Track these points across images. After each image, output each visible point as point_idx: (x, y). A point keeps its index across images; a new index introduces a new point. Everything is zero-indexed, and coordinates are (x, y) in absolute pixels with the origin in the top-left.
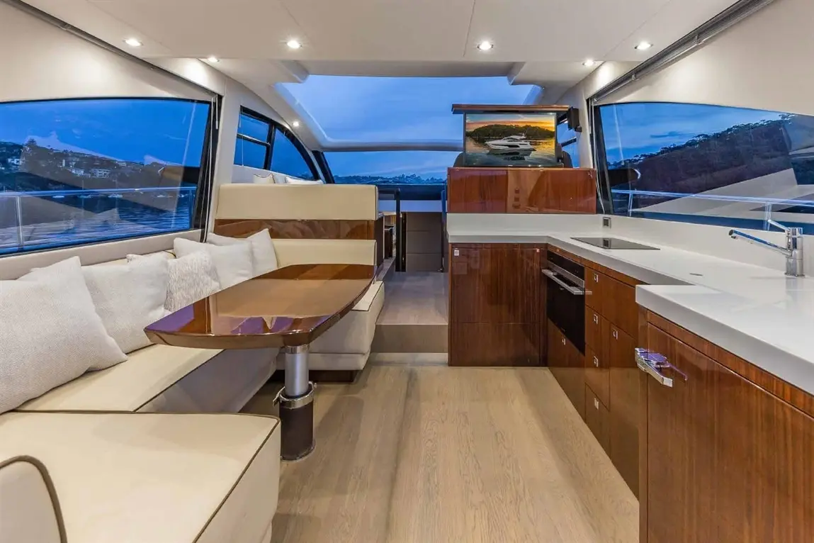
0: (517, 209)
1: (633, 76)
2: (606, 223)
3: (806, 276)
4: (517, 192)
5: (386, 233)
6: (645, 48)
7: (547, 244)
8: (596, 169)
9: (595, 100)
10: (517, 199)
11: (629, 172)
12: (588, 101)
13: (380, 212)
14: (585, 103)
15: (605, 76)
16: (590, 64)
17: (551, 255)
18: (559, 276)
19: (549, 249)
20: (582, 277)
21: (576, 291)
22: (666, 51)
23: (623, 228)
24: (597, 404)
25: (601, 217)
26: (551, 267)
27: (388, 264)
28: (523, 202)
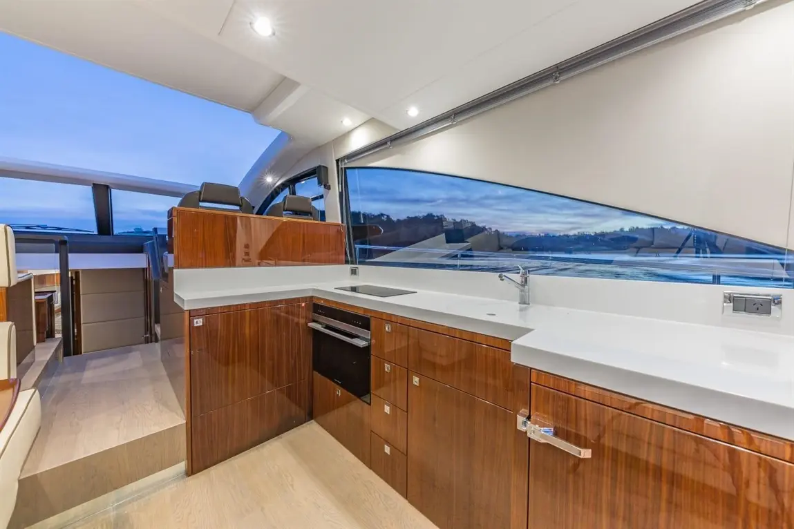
0: (247, 262)
1: (389, 143)
2: (354, 272)
3: (531, 304)
4: (247, 246)
5: (38, 304)
6: (414, 114)
7: (313, 297)
8: (345, 224)
9: (346, 161)
10: (247, 254)
11: (368, 229)
12: (337, 161)
13: (19, 272)
14: (335, 162)
15: (360, 139)
16: (347, 123)
17: (319, 307)
18: (328, 327)
19: (315, 301)
20: (368, 328)
21: (361, 343)
22: (429, 123)
23: (369, 276)
24: (387, 449)
25: (348, 267)
26: (316, 319)
27: (45, 352)
28: (254, 255)
